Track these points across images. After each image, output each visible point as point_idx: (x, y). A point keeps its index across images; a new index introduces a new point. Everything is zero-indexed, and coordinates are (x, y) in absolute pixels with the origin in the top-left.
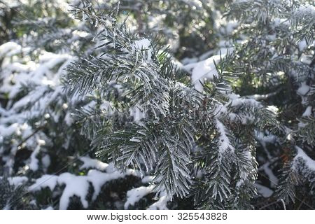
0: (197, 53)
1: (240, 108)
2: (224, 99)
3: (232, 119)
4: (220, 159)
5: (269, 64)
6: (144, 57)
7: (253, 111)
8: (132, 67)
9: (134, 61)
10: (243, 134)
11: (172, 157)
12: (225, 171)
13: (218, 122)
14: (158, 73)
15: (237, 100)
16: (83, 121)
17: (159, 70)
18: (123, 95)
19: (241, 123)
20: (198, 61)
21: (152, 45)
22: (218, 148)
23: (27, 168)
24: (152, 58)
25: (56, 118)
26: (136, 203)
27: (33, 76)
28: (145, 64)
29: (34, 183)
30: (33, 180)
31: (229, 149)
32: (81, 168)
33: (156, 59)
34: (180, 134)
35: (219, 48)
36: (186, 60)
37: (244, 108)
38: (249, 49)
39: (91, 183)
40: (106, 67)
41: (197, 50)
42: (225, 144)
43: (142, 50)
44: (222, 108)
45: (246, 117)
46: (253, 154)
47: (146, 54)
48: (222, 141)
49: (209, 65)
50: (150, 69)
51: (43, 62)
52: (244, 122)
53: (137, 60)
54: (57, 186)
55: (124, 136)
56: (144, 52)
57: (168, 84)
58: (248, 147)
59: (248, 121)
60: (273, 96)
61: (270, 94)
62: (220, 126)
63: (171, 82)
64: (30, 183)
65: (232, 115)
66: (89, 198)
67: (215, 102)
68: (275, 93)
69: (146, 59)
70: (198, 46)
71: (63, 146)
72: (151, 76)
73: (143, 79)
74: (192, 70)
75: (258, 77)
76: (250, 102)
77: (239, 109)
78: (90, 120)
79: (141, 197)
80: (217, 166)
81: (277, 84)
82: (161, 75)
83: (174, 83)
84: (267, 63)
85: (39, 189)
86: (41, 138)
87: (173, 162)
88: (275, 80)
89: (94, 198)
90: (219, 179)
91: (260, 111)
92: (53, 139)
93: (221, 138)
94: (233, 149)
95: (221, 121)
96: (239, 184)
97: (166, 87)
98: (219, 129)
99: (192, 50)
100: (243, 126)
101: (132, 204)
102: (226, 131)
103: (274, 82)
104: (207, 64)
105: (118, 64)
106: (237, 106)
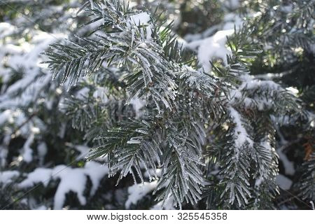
0: (200, 29)
1: (256, 91)
2: (237, 82)
3: (247, 105)
4: (237, 156)
5: (287, 39)
6: (142, 35)
7: (272, 94)
8: (127, 49)
9: (129, 40)
10: (260, 122)
11: (181, 160)
12: (243, 170)
13: (232, 110)
14: (161, 55)
15: (252, 82)
16: (74, 112)
17: (161, 51)
18: (120, 80)
19: (257, 109)
20: (202, 38)
21: (151, 20)
22: (234, 142)
23: (20, 159)
24: (153, 36)
25: (49, 105)
26: (138, 201)
27: (27, 58)
28: (143, 44)
29: (25, 178)
30: (25, 175)
31: (247, 143)
32: (79, 158)
33: (157, 37)
34: (189, 128)
35: (225, 23)
36: (189, 37)
37: (262, 91)
38: (262, 22)
39: (88, 177)
40: (96, 49)
41: (199, 25)
42: (242, 137)
43: (139, 27)
44: (236, 93)
45: (262, 101)
46: (272, 145)
47: (145, 31)
48: (239, 133)
49: (217, 42)
50: (150, 50)
51: (38, 43)
52: (261, 107)
53: (133, 39)
54: (51, 181)
55: (120, 134)
56: (142, 29)
57: (173, 68)
58: (266, 137)
59: (265, 106)
60: (289, 75)
61: (285, 73)
62: (235, 114)
63: (176, 65)
64: (22, 178)
65: (248, 101)
66: (86, 194)
67: (228, 86)
68: (290, 72)
69: (146, 38)
70: (200, 22)
71: (58, 134)
72: (151, 60)
73: (141, 63)
74: (197, 48)
75: (274, 54)
76: (267, 84)
77: (254, 93)
78: (83, 111)
79: (144, 194)
80: (234, 164)
81: (292, 61)
82: (164, 58)
83: (181, 66)
84: (284, 38)
85: (32, 185)
86: (35, 125)
87: (183, 167)
88: (290, 57)
89: (93, 192)
90: (237, 180)
91: (280, 96)
92: (49, 126)
93: (236, 130)
94: (251, 143)
95: (235, 108)
96: (258, 183)
97: (171, 72)
98: (234, 118)
99: (194, 25)
100: (260, 113)
101: (135, 202)
102: (242, 120)
103: (289, 59)
104: (215, 41)
105: (111, 45)
106: (252, 90)
